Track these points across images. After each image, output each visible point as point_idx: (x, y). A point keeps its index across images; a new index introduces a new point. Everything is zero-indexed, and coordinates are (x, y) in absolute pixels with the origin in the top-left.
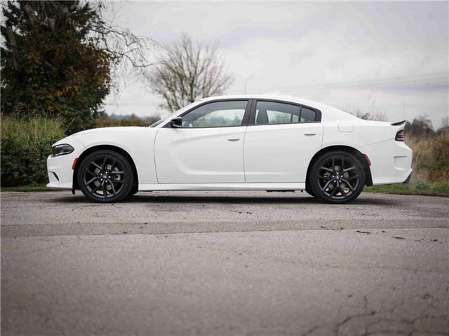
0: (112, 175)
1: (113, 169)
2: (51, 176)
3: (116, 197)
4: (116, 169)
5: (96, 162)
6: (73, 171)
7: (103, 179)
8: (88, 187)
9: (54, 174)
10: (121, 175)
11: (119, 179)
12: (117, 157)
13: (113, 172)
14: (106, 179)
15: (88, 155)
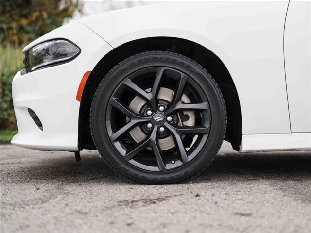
0: (174, 113)
1: (176, 99)
2: (22, 118)
3: (188, 169)
4: (185, 98)
5: (135, 81)
6: (78, 104)
7: (154, 123)
8: (118, 145)
9: (31, 111)
10: (197, 112)
11: (190, 122)
12: (189, 68)
13: (179, 106)
14: (160, 124)
15: (116, 62)
